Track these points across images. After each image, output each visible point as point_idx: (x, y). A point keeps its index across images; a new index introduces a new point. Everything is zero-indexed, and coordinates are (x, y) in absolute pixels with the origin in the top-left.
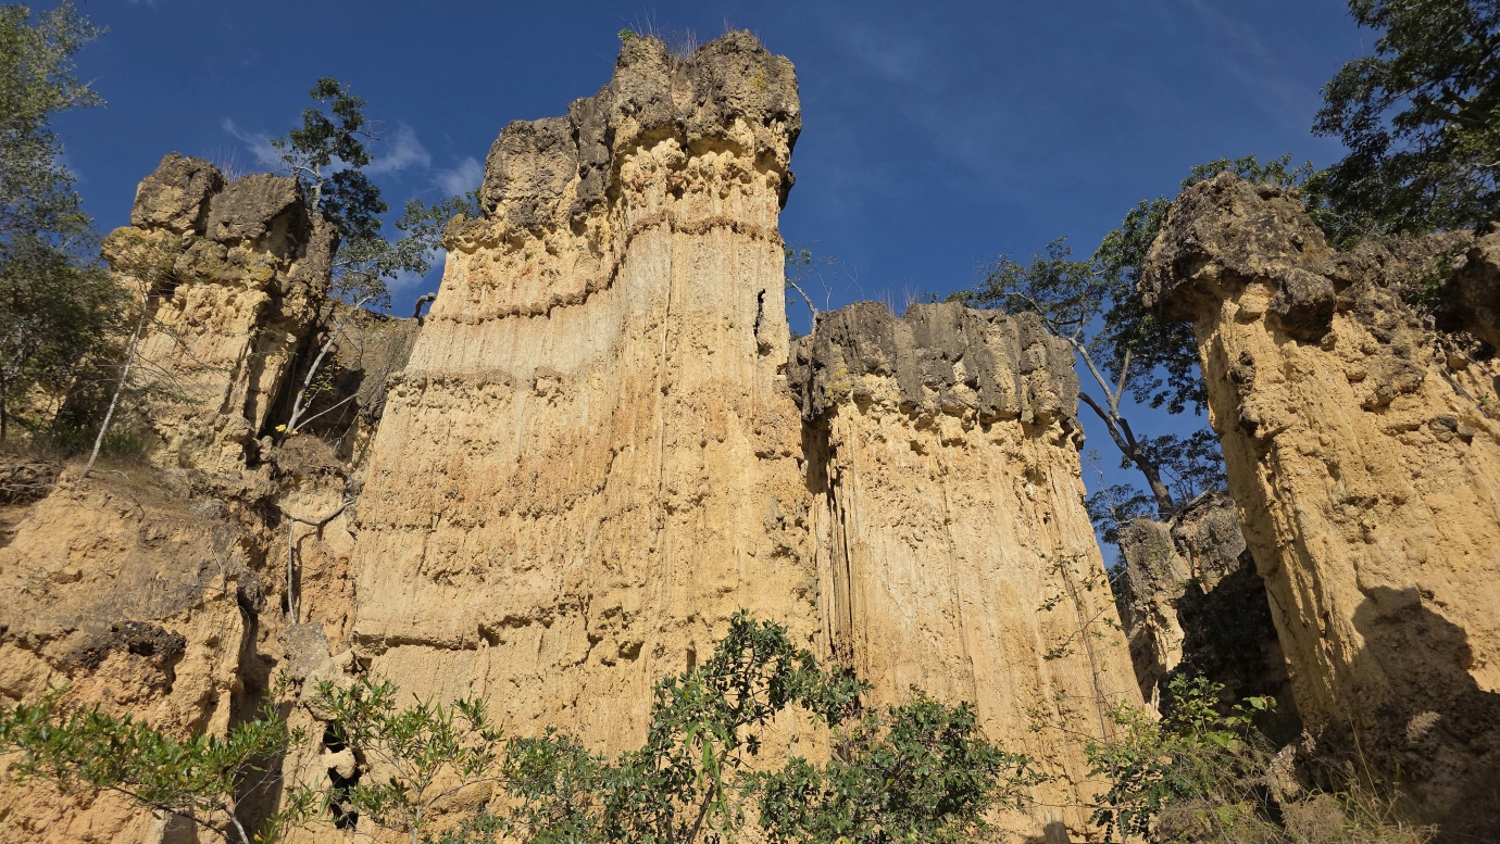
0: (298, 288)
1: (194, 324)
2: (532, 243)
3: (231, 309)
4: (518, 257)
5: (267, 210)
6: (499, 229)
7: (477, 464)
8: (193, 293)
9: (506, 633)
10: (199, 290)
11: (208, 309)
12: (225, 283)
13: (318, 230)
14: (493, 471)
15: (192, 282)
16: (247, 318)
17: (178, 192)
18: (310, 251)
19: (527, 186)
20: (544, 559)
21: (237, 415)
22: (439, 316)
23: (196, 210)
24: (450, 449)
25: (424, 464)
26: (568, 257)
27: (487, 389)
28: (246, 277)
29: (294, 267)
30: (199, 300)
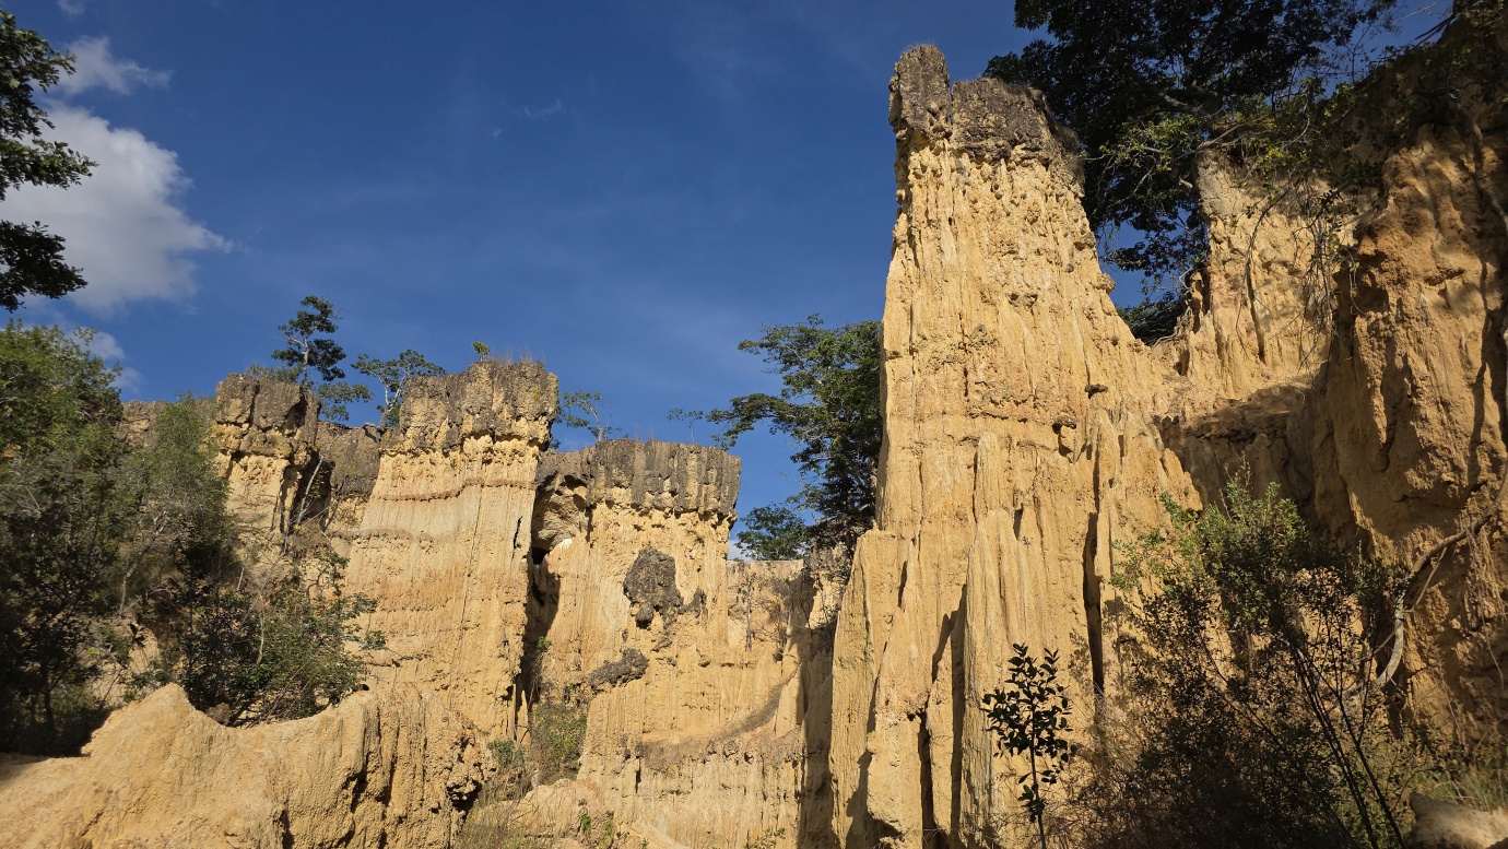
0: (302, 447)
1: (253, 479)
2: (423, 455)
3: (270, 469)
4: (416, 460)
5: (285, 408)
6: (408, 445)
7: (394, 580)
8: (251, 460)
9: (403, 663)
10: (254, 458)
11: (258, 470)
12: (267, 456)
13: (310, 404)
14: (400, 584)
15: (249, 455)
16: (280, 475)
17: (239, 402)
18: (307, 420)
19: (423, 418)
20: (420, 631)
21: (277, 531)
22: (377, 496)
23: (249, 412)
24: (381, 571)
25: (370, 579)
26: (441, 468)
27: (398, 540)
28: (277, 452)
29: (299, 431)
30: (254, 466)
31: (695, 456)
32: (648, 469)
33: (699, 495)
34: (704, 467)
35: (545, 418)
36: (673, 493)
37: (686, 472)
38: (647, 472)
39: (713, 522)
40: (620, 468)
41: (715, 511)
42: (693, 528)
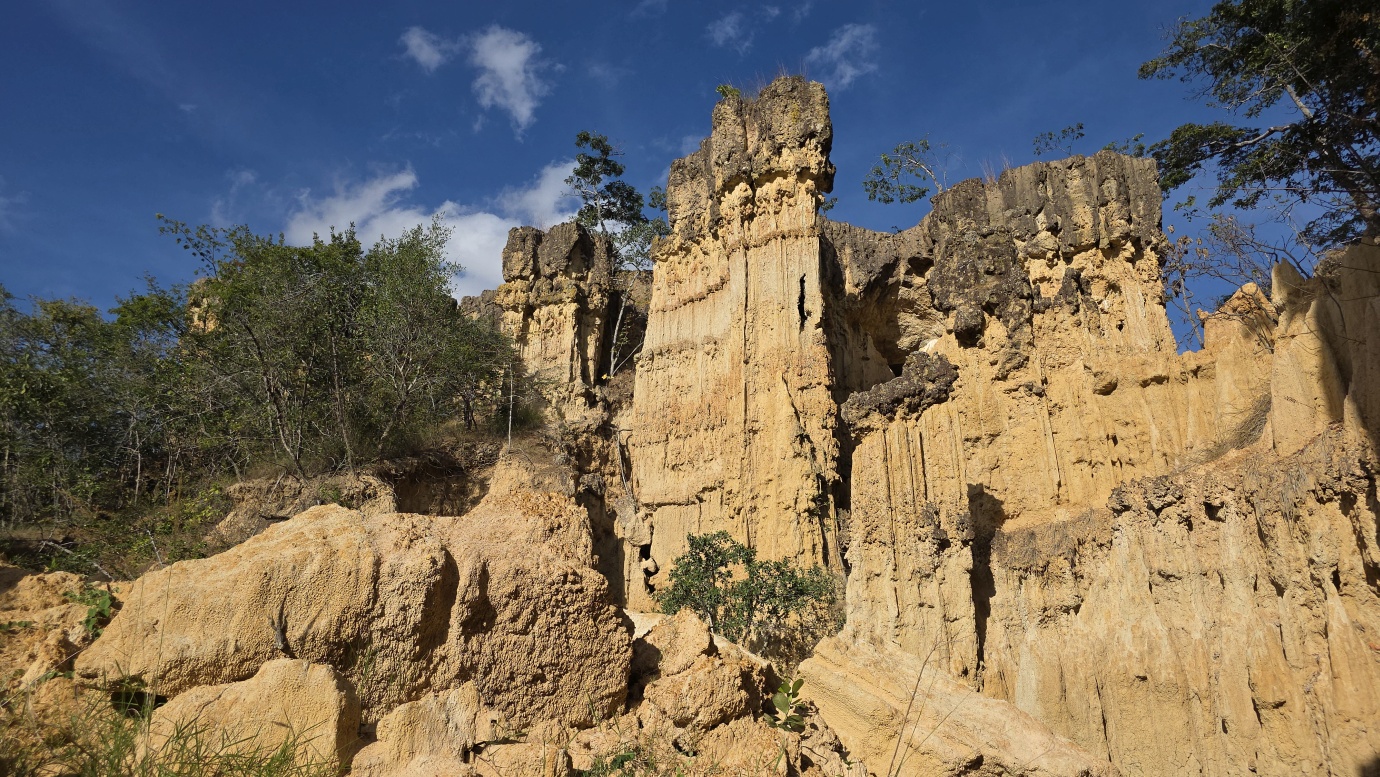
0: (594, 289)
1: (548, 331)
2: (695, 249)
3: (562, 317)
4: (690, 258)
5: (565, 249)
6: (678, 241)
7: (685, 400)
8: (542, 313)
9: (705, 496)
10: (545, 309)
11: (551, 321)
12: (556, 303)
13: (598, 244)
14: (692, 404)
15: (540, 307)
16: (570, 322)
17: (520, 254)
18: (596, 261)
19: (688, 207)
20: (718, 453)
21: (579, 381)
22: (654, 309)
23: (531, 262)
24: (671, 393)
25: (660, 405)
26: (714, 255)
27: (684, 354)
28: (564, 296)
29: (590, 274)
30: (546, 317)
31: (1076, 172)
32: (1008, 207)
33: (1096, 224)
34: (1094, 183)
35: (814, 141)
36: (1054, 230)
37: (1067, 197)
38: (1008, 213)
39: (1127, 254)
40: (968, 216)
41: (1126, 236)
42: (1097, 272)
